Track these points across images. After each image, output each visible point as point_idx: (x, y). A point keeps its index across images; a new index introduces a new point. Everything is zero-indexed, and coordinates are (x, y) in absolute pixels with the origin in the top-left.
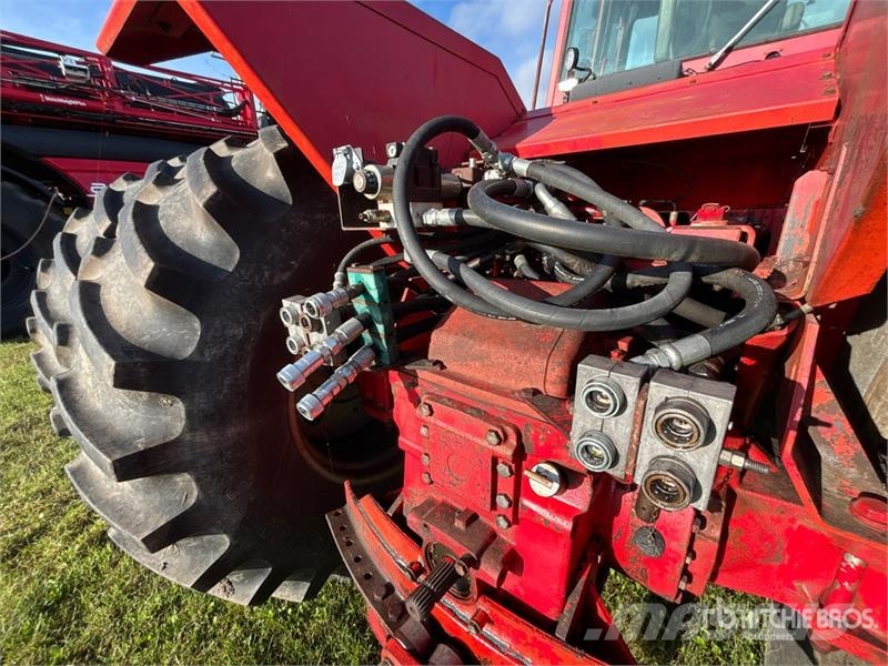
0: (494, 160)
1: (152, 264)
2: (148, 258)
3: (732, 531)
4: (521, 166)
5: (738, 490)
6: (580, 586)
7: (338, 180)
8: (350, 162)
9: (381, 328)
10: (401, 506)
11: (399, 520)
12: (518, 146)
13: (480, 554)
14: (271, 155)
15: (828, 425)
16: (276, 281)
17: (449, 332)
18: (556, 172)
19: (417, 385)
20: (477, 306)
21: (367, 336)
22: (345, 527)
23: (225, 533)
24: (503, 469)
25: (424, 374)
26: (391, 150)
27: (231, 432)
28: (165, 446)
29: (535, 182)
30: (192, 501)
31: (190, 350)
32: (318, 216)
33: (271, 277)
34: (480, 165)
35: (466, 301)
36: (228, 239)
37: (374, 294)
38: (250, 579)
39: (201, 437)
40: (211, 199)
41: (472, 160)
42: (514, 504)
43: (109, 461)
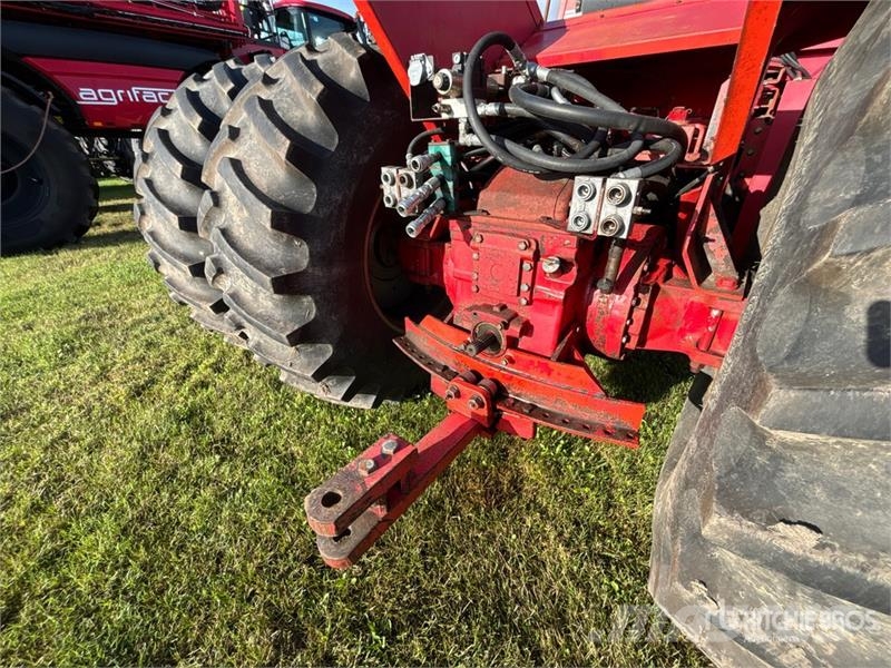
0: (523, 68)
1: (288, 142)
2: (284, 138)
3: (655, 309)
4: (542, 73)
5: (662, 286)
6: (566, 339)
7: (415, 80)
8: (424, 67)
9: (450, 184)
10: (452, 318)
11: (451, 323)
12: (538, 56)
13: (510, 321)
14: (355, 60)
15: (713, 241)
16: (361, 162)
17: (492, 190)
18: (568, 78)
19: (470, 227)
20: (517, 164)
21: (439, 193)
22: (407, 344)
23: (330, 343)
24: (527, 266)
25: (476, 219)
26: (456, 58)
27: (335, 271)
28: (298, 274)
29: (551, 86)
30: (312, 317)
31: (310, 208)
32: (386, 112)
33: (358, 158)
34: (510, 72)
35: (510, 161)
36: (330, 126)
37: (449, 159)
38: (340, 382)
39: (318, 272)
40: (321, 94)
41: (504, 68)
42: (531, 289)
43: (269, 279)
